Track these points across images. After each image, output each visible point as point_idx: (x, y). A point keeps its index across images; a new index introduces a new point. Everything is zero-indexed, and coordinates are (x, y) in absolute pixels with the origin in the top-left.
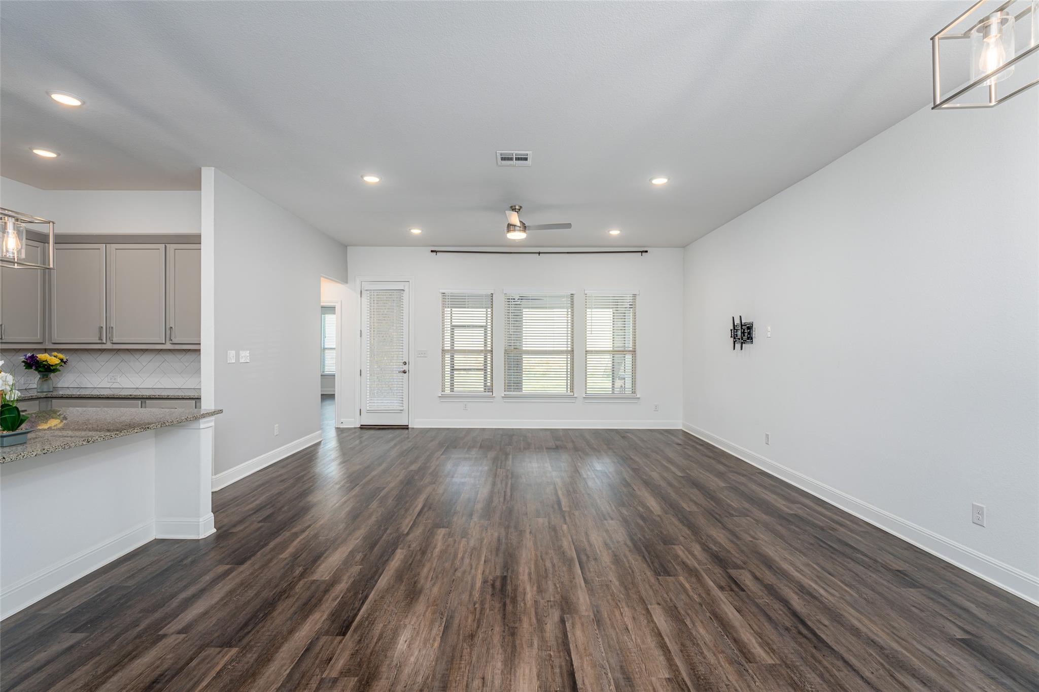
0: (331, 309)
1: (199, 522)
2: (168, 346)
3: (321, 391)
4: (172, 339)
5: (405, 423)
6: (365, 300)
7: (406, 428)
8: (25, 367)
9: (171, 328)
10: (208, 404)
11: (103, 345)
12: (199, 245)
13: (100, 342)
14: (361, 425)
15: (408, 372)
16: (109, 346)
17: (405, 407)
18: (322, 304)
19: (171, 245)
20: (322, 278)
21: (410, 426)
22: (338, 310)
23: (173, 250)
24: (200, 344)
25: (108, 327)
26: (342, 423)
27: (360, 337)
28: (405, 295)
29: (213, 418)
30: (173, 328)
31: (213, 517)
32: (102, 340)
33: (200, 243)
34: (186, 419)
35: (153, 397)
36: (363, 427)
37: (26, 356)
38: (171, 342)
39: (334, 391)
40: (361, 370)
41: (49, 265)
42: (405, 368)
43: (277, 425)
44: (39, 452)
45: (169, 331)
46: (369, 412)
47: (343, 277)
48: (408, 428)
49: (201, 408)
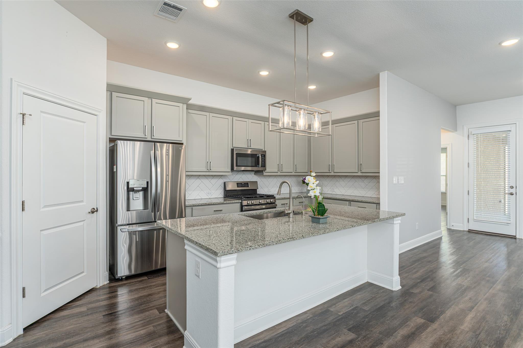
0: (444, 150)
1: (393, 280)
2: (359, 174)
3: (442, 203)
4: (361, 170)
5: (512, 233)
6: (472, 142)
7: (514, 238)
8: (302, 183)
9: (361, 164)
10: (385, 207)
11: (330, 173)
12: (379, 117)
13: (329, 172)
14: (469, 230)
15: (515, 194)
16: (332, 174)
17: (513, 220)
18: (441, 146)
19: (361, 120)
20: (442, 130)
21: (517, 237)
22: (449, 150)
23: (362, 123)
24: (379, 173)
25: (332, 165)
26: (453, 226)
27: (468, 168)
28: (512, 135)
29: (400, 218)
30: (362, 164)
31: (400, 279)
32: (330, 171)
33: (379, 116)
34: (389, 217)
35: (355, 200)
36: (470, 231)
37: (303, 178)
38: (361, 172)
39: (446, 203)
40: (468, 191)
41: (329, 133)
42: (513, 191)
43: (418, 223)
44: (336, 230)
45: (360, 166)
46: (475, 221)
47: (454, 127)
48: (515, 238)
49: (380, 209)
